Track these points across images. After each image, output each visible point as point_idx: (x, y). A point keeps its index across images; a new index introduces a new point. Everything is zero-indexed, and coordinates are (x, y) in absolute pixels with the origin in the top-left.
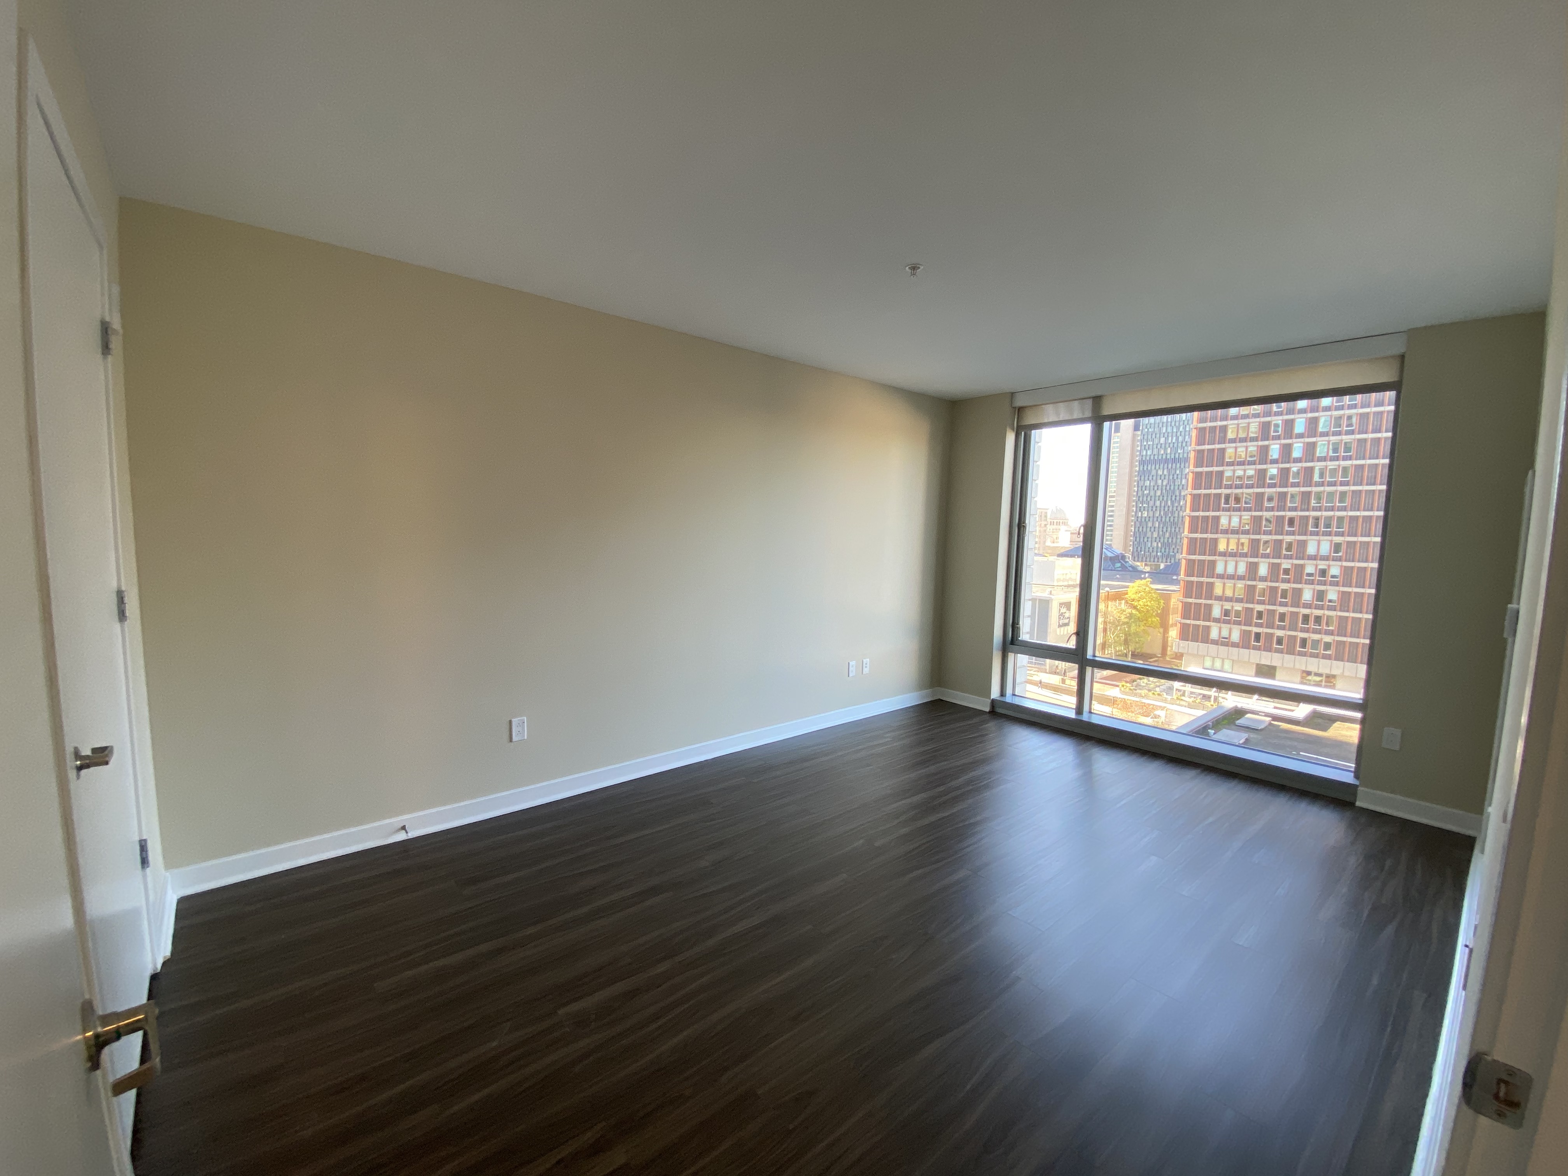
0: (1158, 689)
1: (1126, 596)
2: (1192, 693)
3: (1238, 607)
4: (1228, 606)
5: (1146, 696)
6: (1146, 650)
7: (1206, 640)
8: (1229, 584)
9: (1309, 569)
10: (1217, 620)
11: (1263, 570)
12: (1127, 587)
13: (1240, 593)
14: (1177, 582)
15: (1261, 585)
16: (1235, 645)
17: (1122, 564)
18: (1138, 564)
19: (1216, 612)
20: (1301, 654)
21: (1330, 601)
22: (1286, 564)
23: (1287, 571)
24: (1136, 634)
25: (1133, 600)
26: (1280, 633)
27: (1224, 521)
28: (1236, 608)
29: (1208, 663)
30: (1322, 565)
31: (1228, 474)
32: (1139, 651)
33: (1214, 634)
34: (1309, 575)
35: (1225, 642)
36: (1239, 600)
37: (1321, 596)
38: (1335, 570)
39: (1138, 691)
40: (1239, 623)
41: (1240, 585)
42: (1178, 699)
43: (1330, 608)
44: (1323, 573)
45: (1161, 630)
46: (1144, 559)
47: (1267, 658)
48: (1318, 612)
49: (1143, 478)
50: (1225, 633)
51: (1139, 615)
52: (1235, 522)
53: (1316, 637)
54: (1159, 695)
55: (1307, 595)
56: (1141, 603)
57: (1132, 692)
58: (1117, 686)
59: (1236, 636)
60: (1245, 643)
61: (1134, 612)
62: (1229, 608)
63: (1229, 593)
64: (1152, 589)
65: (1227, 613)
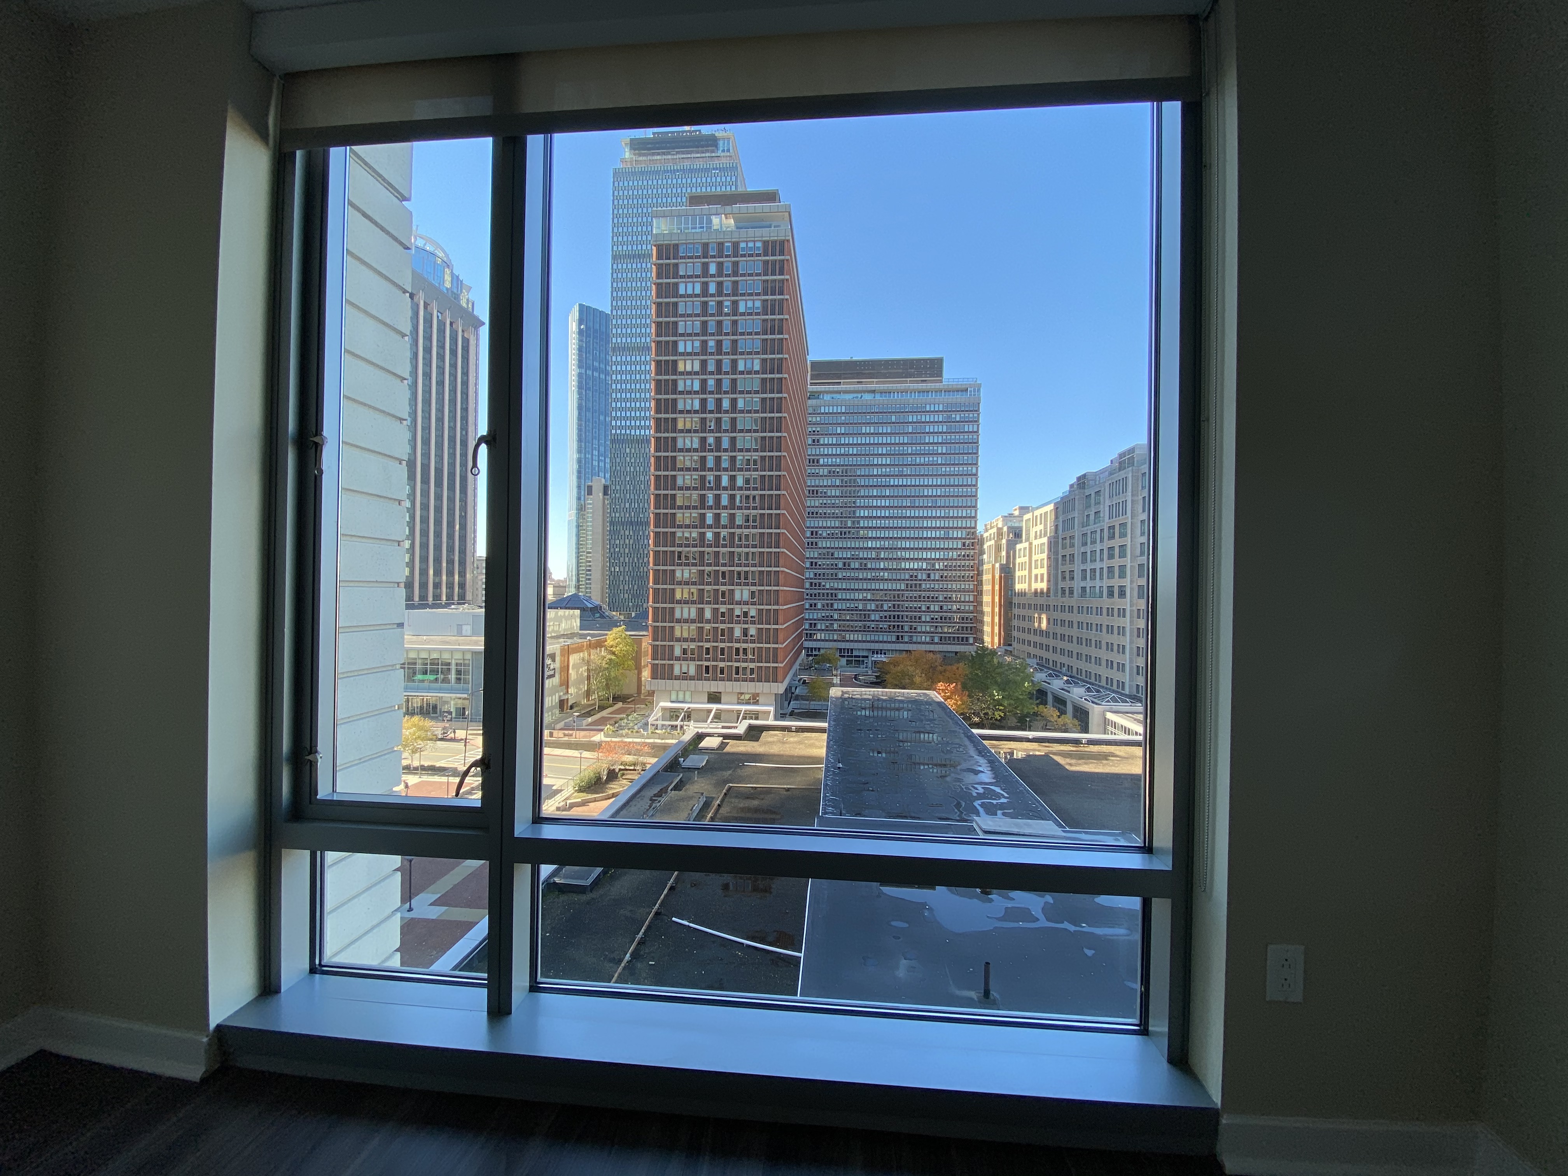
0: (636, 727)
1: (606, 643)
2: (663, 725)
3: (693, 646)
4: (685, 645)
5: (627, 736)
6: (626, 692)
7: (671, 677)
8: (685, 626)
9: (737, 612)
10: (678, 659)
11: (708, 614)
12: (606, 635)
13: (694, 634)
14: (645, 628)
15: (707, 626)
16: (692, 678)
17: (601, 614)
18: (614, 613)
19: (678, 652)
20: (737, 680)
21: (751, 636)
22: (723, 609)
23: (723, 615)
24: (616, 678)
25: (612, 647)
26: (722, 664)
27: (678, 574)
28: (691, 647)
29: (674, 697)
30: (745, 608)
31: (679, 534)
32: (619, 693)
33: (677, 671)
34: (738, 616)
35: (685, 677)
36: (693, 640)
37: (745, 632)
38: (753, 613)
39: (621, 732)
40: (693, 660)
41: (693, 627)
42: (652, 733)
43: (753, 642)
44: (746, 614)
45: (636, 671)
46: (619, 609)
47: (714, 686)
48: (745, 646)
49: (613, 537)
50: (684, 670)
51: (617, 660)
52: (686, 575)
53: (744, 665)
54: (637, 732)
55: (738, 633)
56: (618, 648)
57: (615, 733)
58: (602, 730)
59: (692, 671)
60: (698, 677)
61: (613, 657)
62: (687, 647)
63: (685, 635)
64: (627, 635)
65: (685, 651)
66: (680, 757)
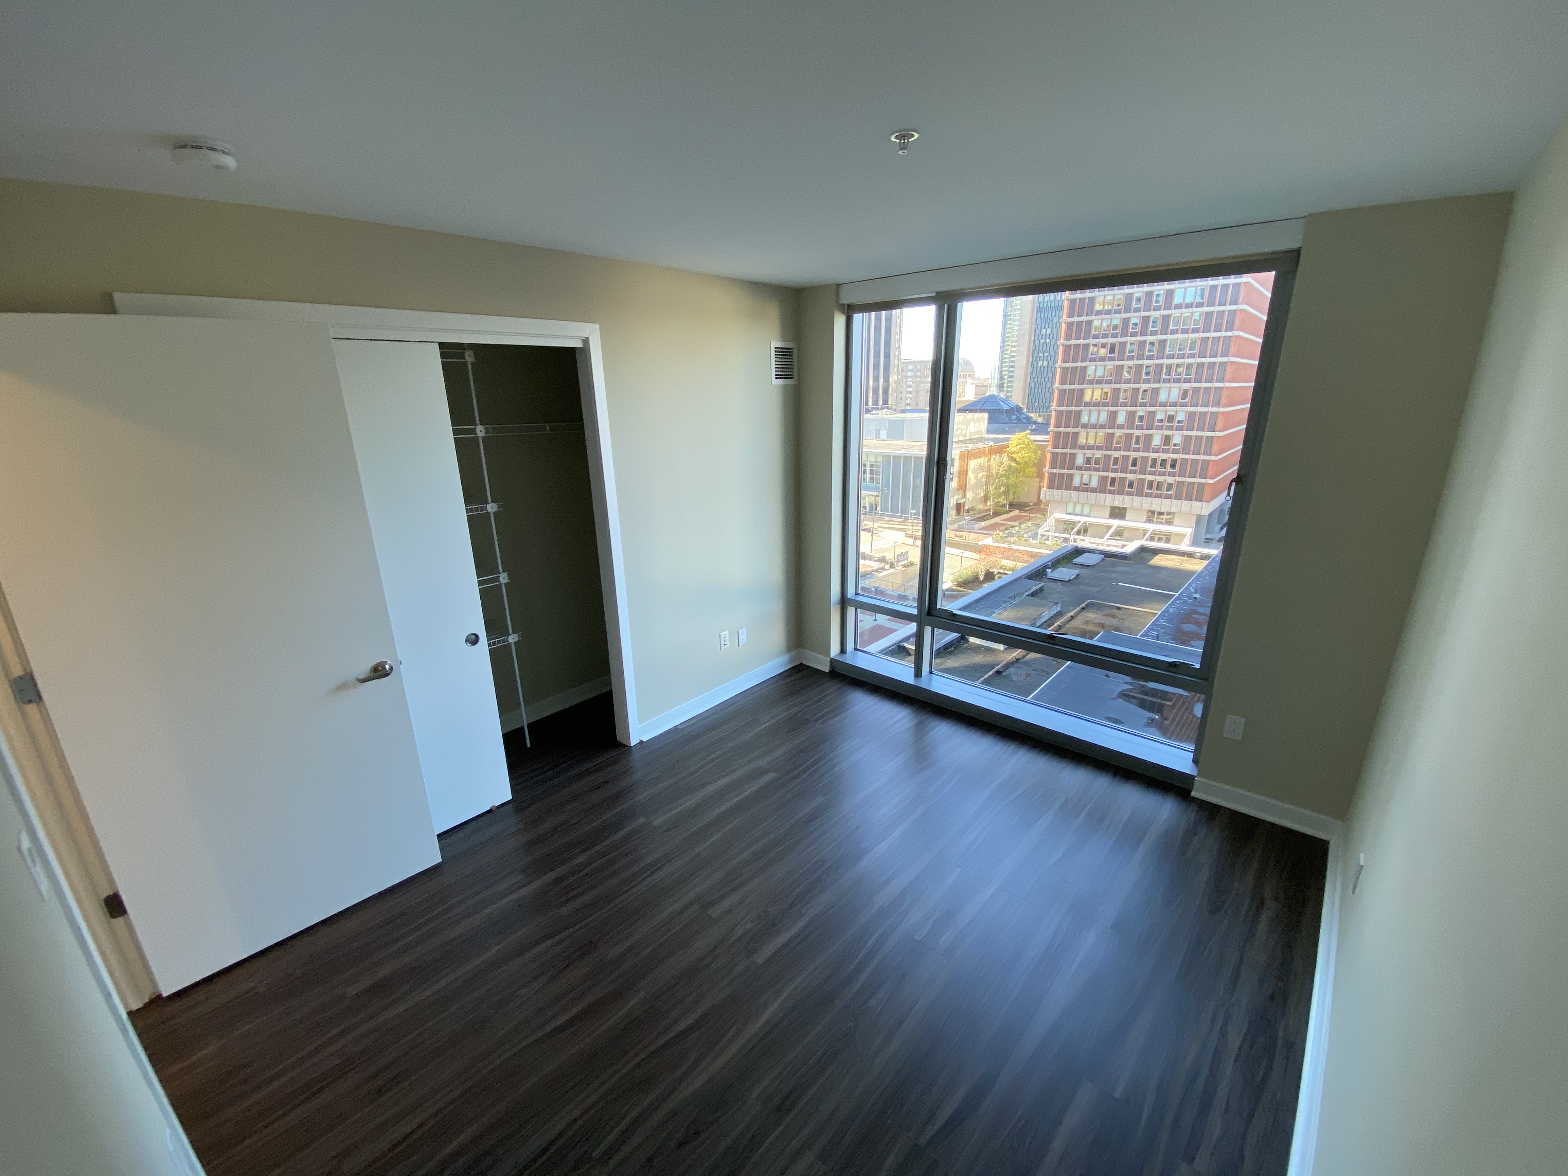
0: (1026, 535)
1: (1008, 449)
2: (1055, 537)
3: (1098, 454)
4: (1089, 453)
5: (1015, 543)
6: (1023, 500)
7: (1069, 487)
8: (1092, 433)
9: (1159, 416)
10: (1079, 468)
11: (1121, 419)
12: (1008, 440)
13: (1100, 441)
14: (1047, 433)
15: (1118, 433)
16: (1094, 490)
17: (1017, 417)
18: (1033, 415)
19: (1079, 461)
20: (1148, 495)
21: (1175, 445)
22: (1141, 411)
23: (1141, 418)
24: (1015, 486)
25: (1013, 453)
26: (1131, 477)
27: (1091, 371)
28: (1097, 456)
29: (1070, 509)
30: (1171, 411)
31: (1096, 323)
32: (1016, 500)
33: (1076, 482)
34: (1162, 421)
35: (1085, 488)
36: (1099, 448)
37: (1167, 440)
38: (1181, 417)
39: (1009, 539)
40: (1098, 470)
41: (1101, 433)
42: (1040, 543)
43: (1175, 452)
44: (1171, 418)
45: (1038, 480)
46: (1038, 410)
47: (1119, 501)
48: (1164, 456)
49: (1039, 326)
50: (1086, 479)
51: (1018, 467)
52: (1100, 373)
53: (1160, 479)
54: (1025, 540)
55: (1157, 441)
56: (1019, 454)
57: (1003, 540)
58: (991, 535)
59: (1094, 483)
60: (1102, 489)
61: (1013, 464)
62: (1091, 456)
63: (1091, 442)
64: (1031, 441)
65: (1088, 460)
66: (1049, 568)
